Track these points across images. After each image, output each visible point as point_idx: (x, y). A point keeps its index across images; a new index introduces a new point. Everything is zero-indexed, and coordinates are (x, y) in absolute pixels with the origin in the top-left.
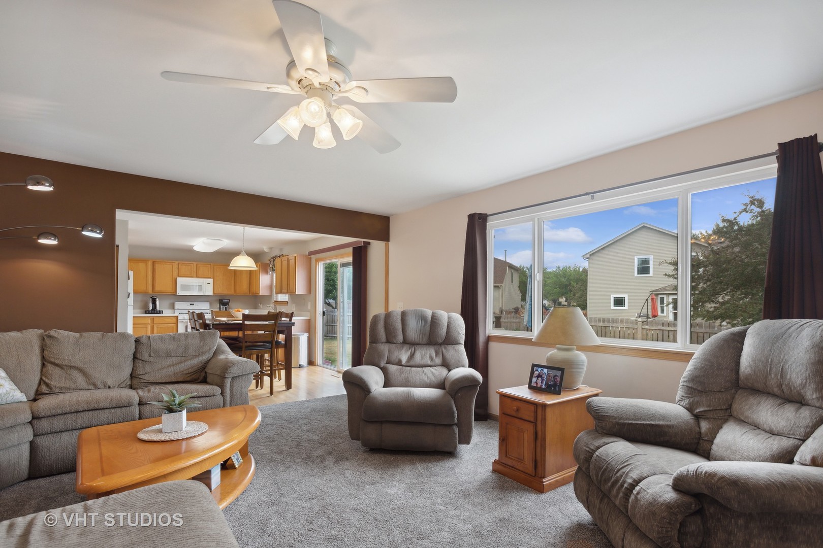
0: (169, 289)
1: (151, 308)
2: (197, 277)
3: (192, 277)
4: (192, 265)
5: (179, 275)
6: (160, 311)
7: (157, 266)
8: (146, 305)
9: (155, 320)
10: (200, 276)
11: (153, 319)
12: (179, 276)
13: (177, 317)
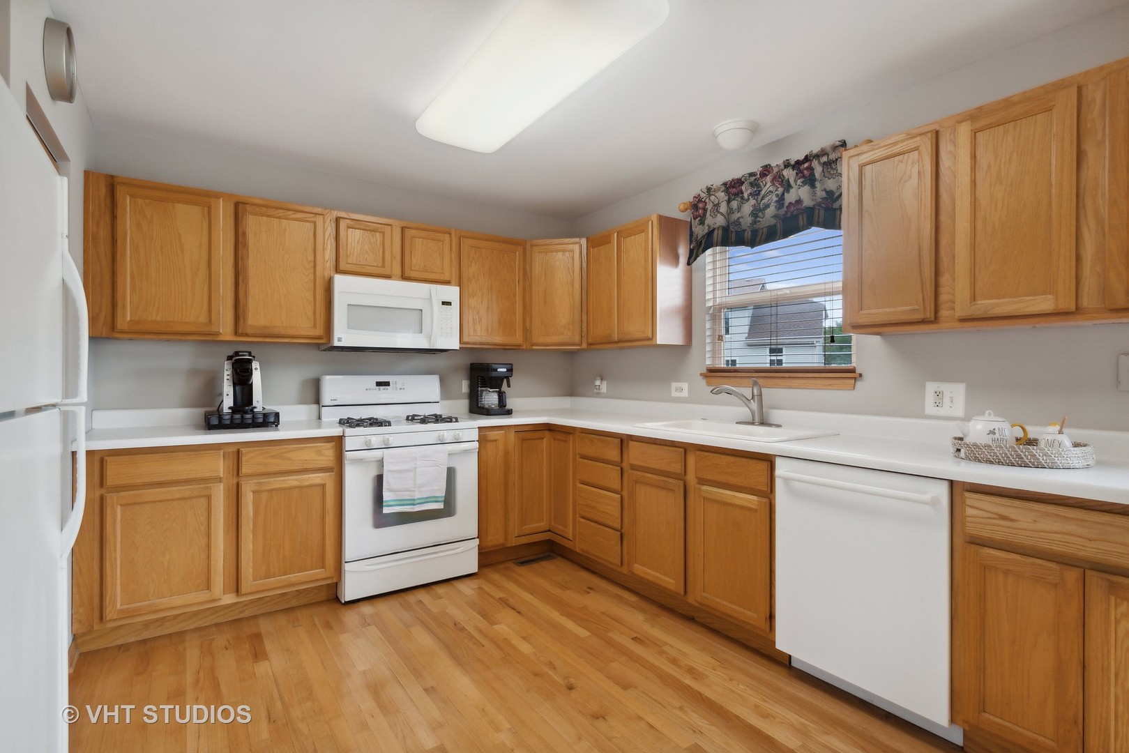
0: (305, 326)
1: (228, 402)
2: (405, 278)
3: (388, 277)
4: (388, 229)
5: (342, 266)
6: (265, 416)
7: (252, 224)
8: (210, 390)
9: (244, 459)
10: (413, 274)
11: (237, 453)
12: (338, 270)
13: (339, 441)
